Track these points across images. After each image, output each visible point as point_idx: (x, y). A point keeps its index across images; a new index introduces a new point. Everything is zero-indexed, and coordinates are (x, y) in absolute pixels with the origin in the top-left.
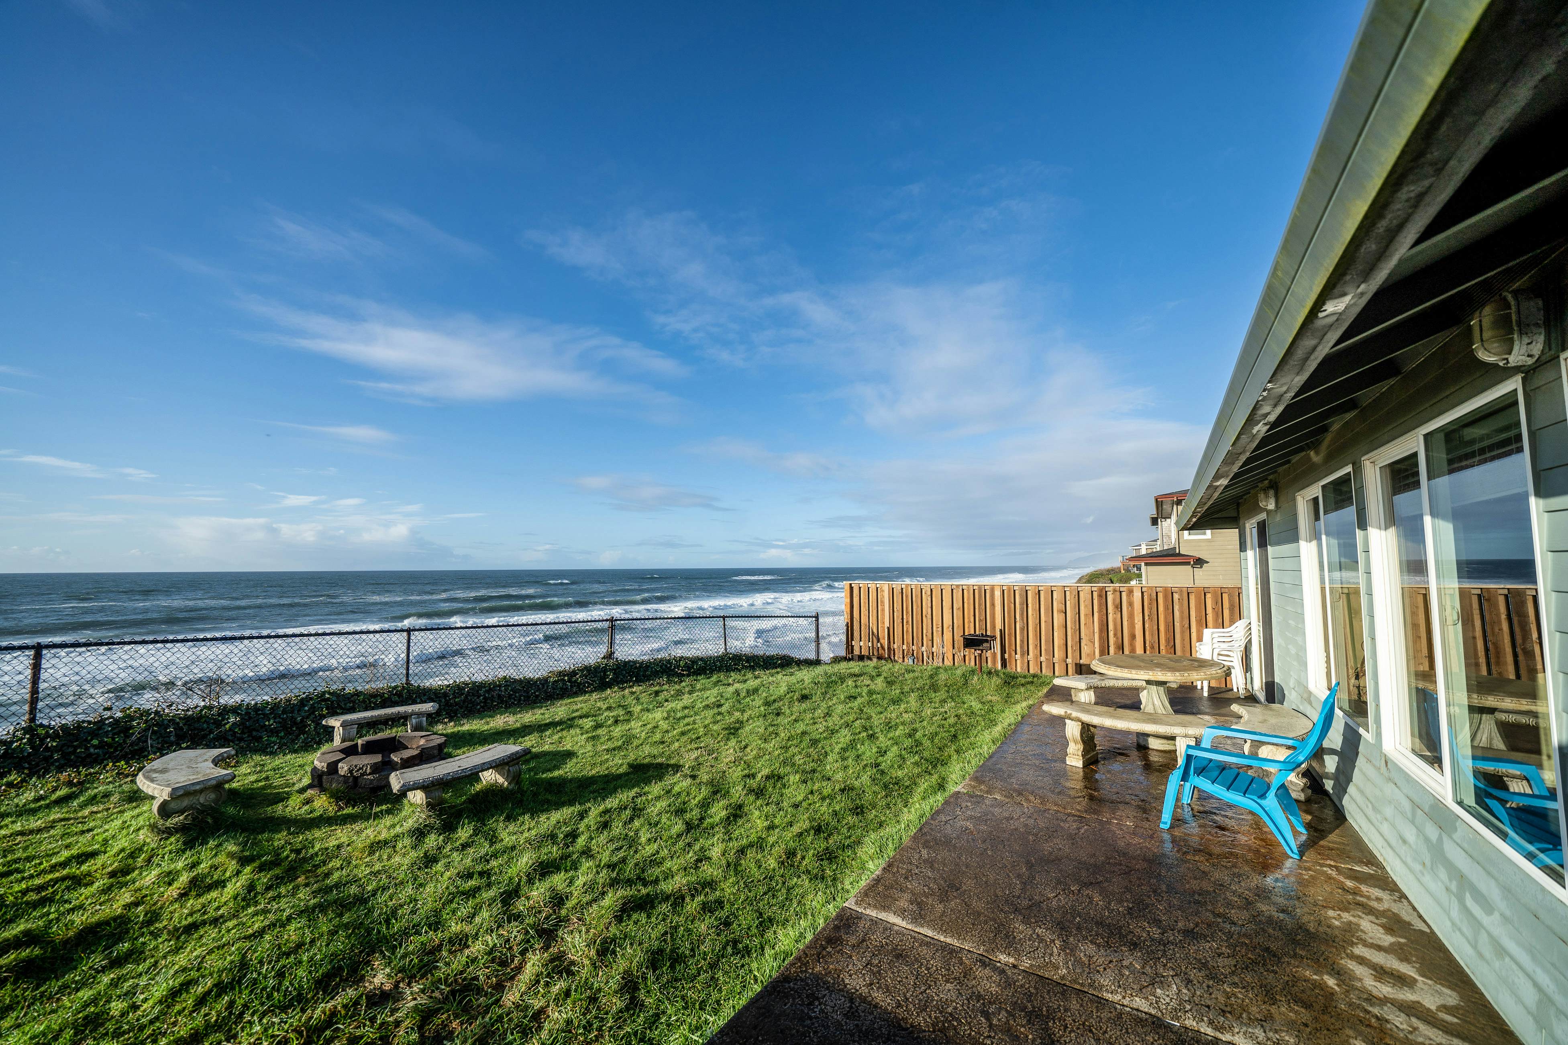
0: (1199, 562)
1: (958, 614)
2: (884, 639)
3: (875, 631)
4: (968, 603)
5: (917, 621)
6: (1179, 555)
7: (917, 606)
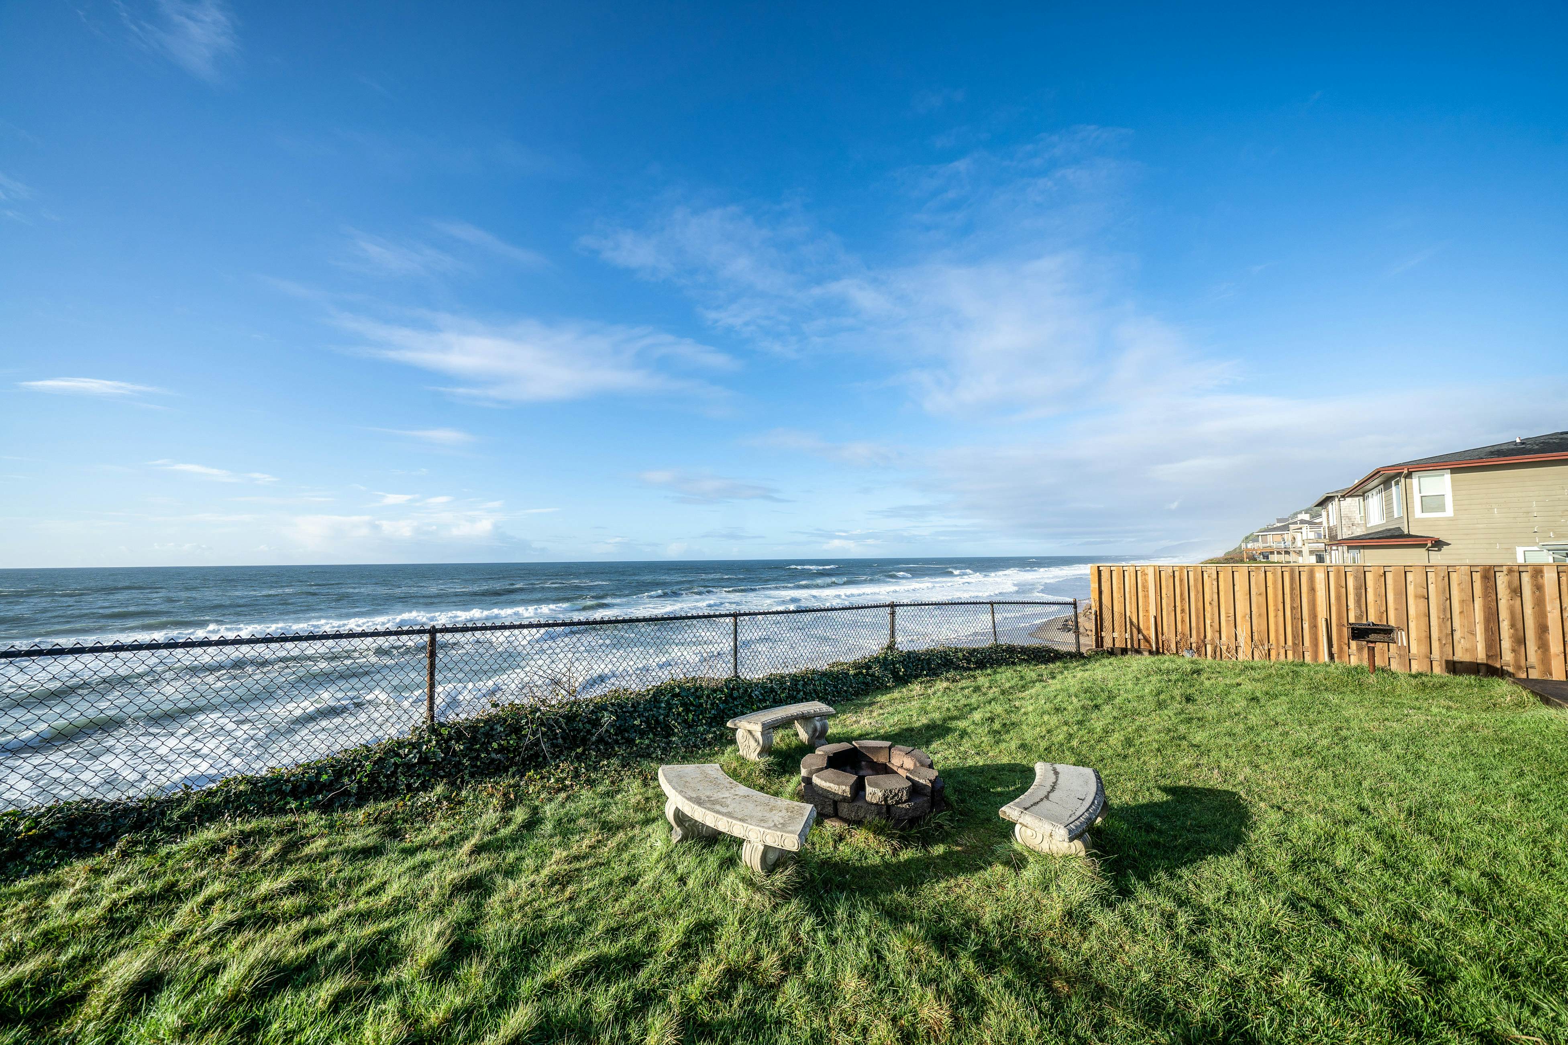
0: (1438, 544)
2: (1148, 629)
3: (1135, 620)
5: (1197, 609)
6: (1409, 536)
7: (1197, 592)
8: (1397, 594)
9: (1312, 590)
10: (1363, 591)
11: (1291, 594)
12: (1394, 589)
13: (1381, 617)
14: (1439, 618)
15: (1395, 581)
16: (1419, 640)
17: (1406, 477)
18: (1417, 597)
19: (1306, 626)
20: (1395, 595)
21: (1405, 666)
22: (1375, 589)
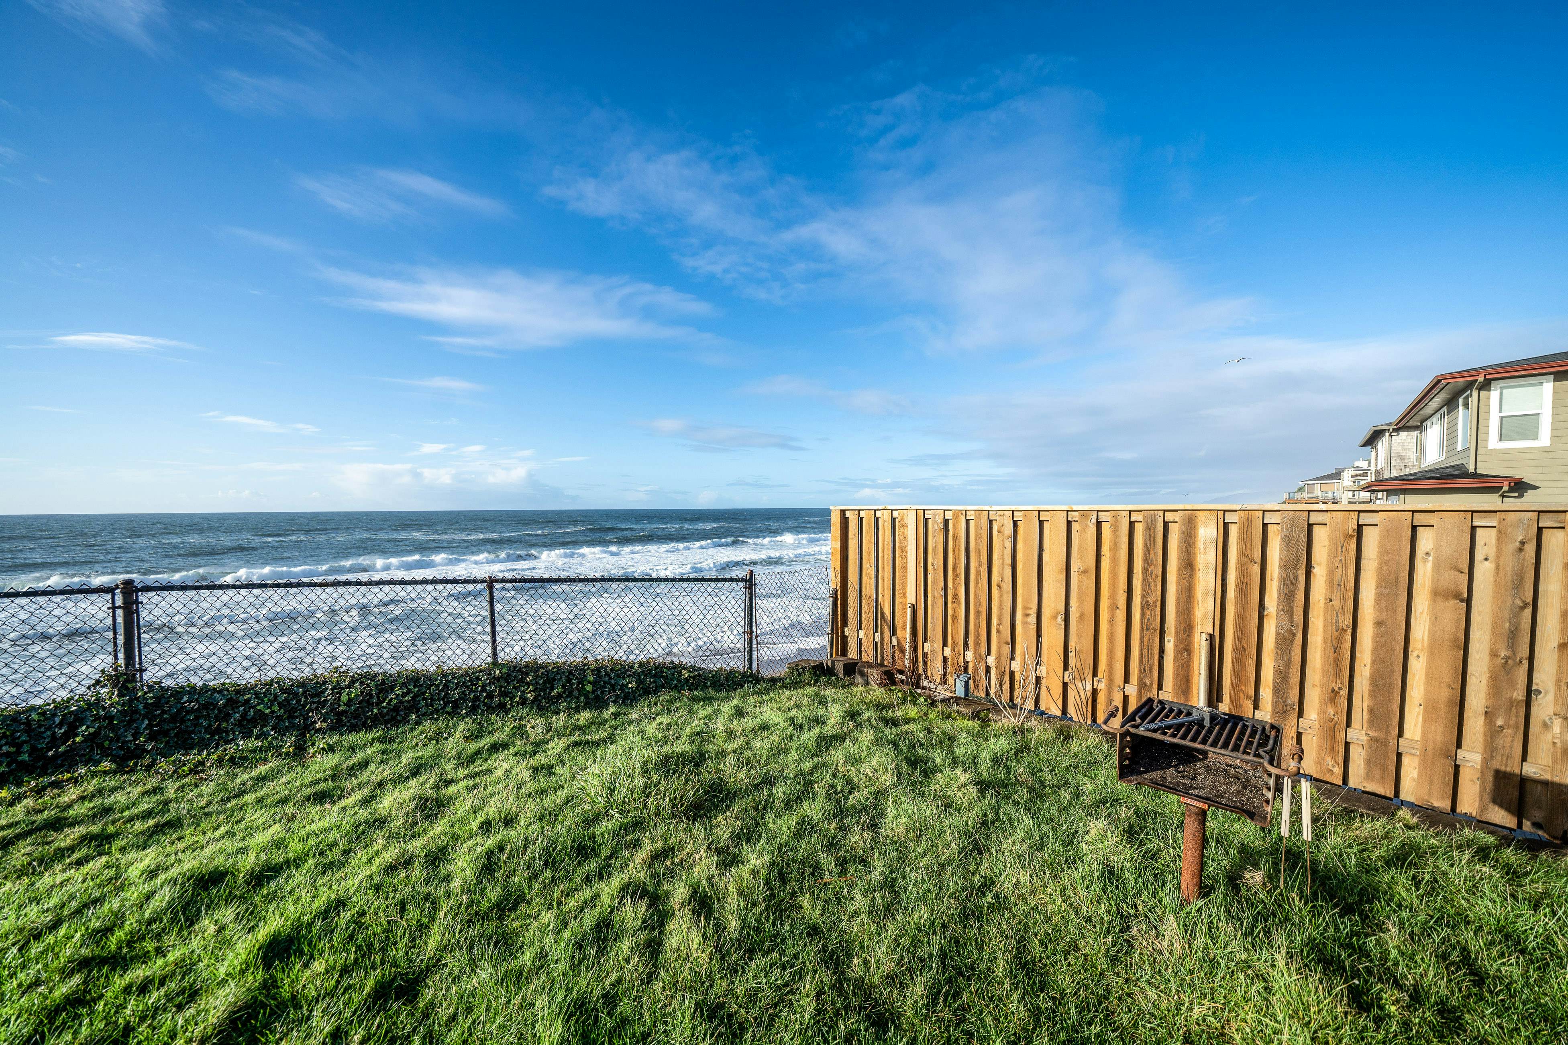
0: (1519, 487)
1: (1082, 585)
2: (904, 629)
3: (889, 617)
4: (1114, 559)
5: (978, 597)
6: (1475, 475)
7: (980, 562)
8: (1385, 586)
9: (1189, 565)
10: (1302, 573)
11: (1145, 574)
12: (1380, 572)
13: (1339, 640)
14: (1494, 654)
15: (1384, 551)
16: (1430, 709)
17: (1480, 389)
18: (1437, 594)
19: (1170, 646)
20: (1379, 586)
21: (1384, 769)
22: (1332, 570)
